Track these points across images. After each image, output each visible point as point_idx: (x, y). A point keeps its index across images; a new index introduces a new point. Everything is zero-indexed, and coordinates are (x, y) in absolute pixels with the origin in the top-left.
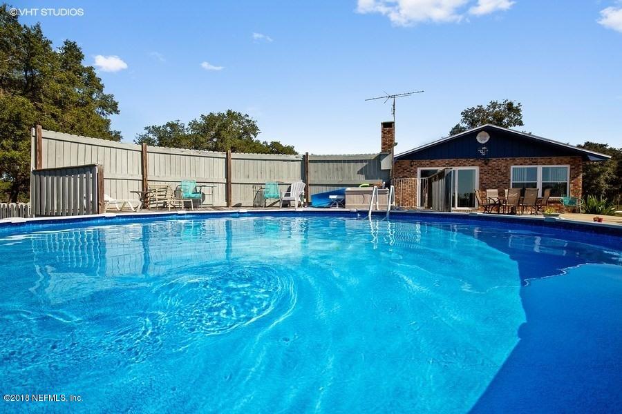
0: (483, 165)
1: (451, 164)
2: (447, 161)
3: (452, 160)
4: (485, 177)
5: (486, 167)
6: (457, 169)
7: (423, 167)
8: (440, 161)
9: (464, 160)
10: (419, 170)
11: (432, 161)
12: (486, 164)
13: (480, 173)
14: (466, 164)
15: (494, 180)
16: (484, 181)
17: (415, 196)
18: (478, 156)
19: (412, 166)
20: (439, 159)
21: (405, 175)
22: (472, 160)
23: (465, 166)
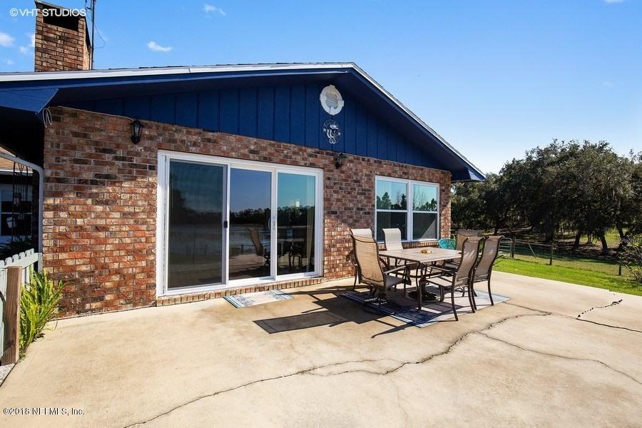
0: (333, 167)
1: (264, 154)
2: (252, 142)
3: (265, 143)
4: (335, 196)
5: (336, 173)
6: (275, 169)
7: (177, 150)
8: (233, 138)
9: (293, 147)
10: (164, 159)
11: (210, 135)
12: (338, 166)
13: (326, 187)
14: (299, 158)
15: (351, 205)
16: (334, 208)
17: (151, 252)
18: (320, 144)
19: (136, 140)
20: (231, 132)
21: (106, 170)
22: (309, 150)
23: (295, 163)
